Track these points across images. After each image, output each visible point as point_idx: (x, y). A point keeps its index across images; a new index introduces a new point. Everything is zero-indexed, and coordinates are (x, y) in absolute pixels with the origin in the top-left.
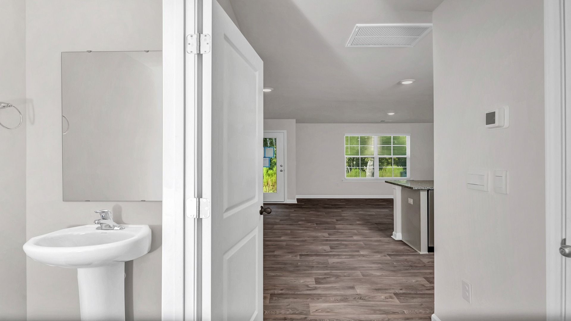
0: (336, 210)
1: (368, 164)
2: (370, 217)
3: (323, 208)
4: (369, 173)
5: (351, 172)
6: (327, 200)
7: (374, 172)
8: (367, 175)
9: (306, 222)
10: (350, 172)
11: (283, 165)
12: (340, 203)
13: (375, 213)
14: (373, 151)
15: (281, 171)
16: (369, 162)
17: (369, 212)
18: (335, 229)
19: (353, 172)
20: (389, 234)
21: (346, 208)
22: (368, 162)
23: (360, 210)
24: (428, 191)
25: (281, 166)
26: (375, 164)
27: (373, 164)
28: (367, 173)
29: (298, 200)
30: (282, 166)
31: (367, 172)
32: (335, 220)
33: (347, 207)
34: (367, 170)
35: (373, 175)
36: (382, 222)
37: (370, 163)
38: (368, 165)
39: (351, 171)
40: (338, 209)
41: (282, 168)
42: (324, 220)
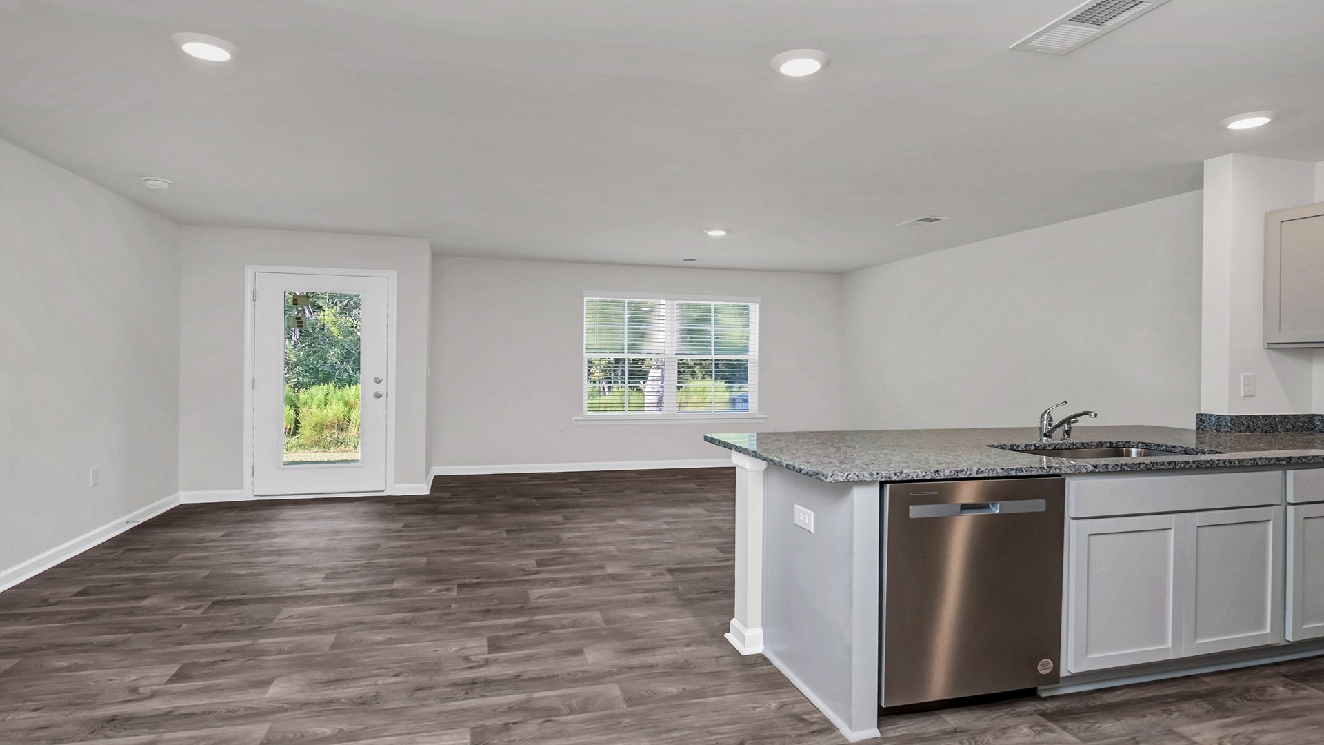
0: (545, 518)
1: (650, 375)
2: (649, 541)
3: (505, 511)
4: (651, 397)
5: (611, 393)
6: (527, 478)
7: (662, 396)
8: (646, 401)
9: (424, 578)
10: (607, 394)
11: (382, 376)
12: (565, 490)
13: (666, 523)
14: (663, 344)
15: (378, 396)
16: (651, 371)
17: (649, 519)
18: (523, 607)
19: (615, 394)
20: (716, 622)
21: (578, 506)
22: (648, 371)
23: (623, 511)
24: (882, 484)
25: (378, 381)
26: (665, 375)
27: (660, 375)
28: (646, 397)
29: (439, 482)
30: (380, 382)
31: (646, 393)
32: (530, 564)
33: (583, 501)
34: (647, 390)
35: (660, 402)
36: (689, 562)
37: (653, 374)
38: (649, 378)
39: (610, 390)
40: (553, 514)
41: (380, 388)
42: (495, 563)
